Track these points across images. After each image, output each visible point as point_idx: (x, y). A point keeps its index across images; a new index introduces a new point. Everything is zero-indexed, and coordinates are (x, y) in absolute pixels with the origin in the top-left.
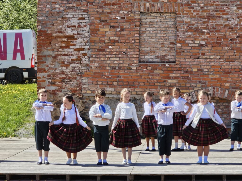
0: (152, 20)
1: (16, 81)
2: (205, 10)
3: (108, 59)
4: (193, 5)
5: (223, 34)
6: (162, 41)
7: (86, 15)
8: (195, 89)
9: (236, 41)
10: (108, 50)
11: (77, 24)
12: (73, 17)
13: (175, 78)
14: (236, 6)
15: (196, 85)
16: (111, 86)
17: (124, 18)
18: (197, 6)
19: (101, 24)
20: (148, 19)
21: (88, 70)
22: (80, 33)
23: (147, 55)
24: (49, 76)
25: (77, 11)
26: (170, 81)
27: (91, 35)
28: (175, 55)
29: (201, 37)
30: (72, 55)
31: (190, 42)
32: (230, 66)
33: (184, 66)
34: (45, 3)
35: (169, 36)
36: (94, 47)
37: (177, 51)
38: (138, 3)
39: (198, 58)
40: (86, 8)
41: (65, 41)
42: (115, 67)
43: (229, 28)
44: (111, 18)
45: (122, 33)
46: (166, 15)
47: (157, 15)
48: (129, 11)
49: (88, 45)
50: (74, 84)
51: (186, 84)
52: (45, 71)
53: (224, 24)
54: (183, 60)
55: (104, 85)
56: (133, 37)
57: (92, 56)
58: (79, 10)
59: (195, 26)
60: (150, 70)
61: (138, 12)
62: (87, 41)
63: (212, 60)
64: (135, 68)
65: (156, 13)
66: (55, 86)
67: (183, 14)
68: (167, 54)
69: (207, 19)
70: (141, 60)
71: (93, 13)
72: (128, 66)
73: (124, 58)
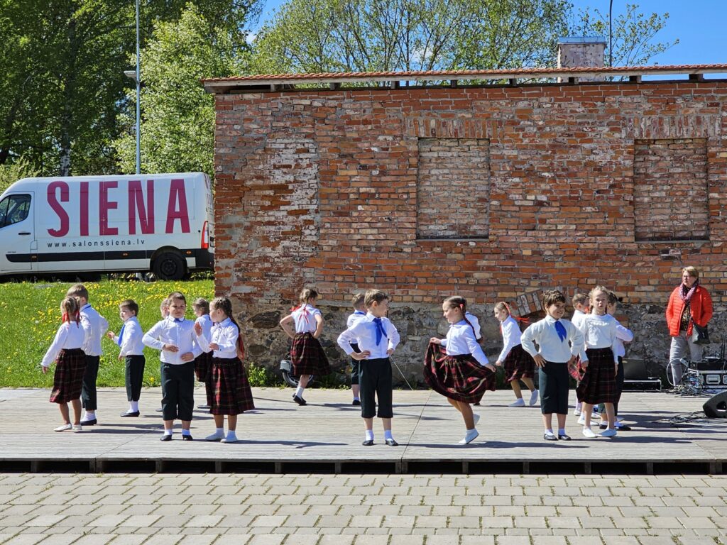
0: (441, 154)
1: (171, 275)
2: (546, 132)
3: (355, 231)
4: (522, 122)
5: (581, 180)
6: (461, 194)
7: (312, 145)
8: (526, 291)
9: (608, 196)
10: (355, 214)
11: (292, 161)
12: (286, 148)
13: (489, 269)
14: (608, 125)
15: (529, 282)
16: (363, 285)
17: (387, 149)
18: (530, 125)
19: (341, 162)
20: (434, 151)
21: (315, 254)
22: (298, 179)
23: (433, 223)
24: (237, 265)
25: (293, 136)
26: (477, 275)
27: (322, 184)
28: (487, 222)
29: (538, 188)
30: (284, 224)
31: (517, 196)
32: (597, 245)
33: (505, 245)
34: (229, 121)
35: (476, 186)
36: (328, 207)
37: (491, 213)
38: (415, 121)
39: (534, 229)
40: (311, 130)
41: (270, 196)
42: (370, 247)
43: (595, 170)
44: (360, 149)
45: (384, 179)
46: (468, 143)
47: (452, 144)
48: (397, 137)
49: (315, 203)
50: (289, 281)
51: (508, 282)
52: (229, 255)
53: (584, 161)
54: (503, 232)
55: (347, 284)
56: (404, 187)
57: (324, 225)
58: (297, 133)
59: (527, 166)
60: (438, 254)
61: (414, 139)
62: (313, 196)
63: (562, 233)
64: (408, 250)
65: (449, 139)
66: (249, 285)
67: (503, 142)
68: (472, 221)
69: (550, 152)
70: (422, 234)
71: (325, 140)
72: (394, 244)
73: (387, 230)
